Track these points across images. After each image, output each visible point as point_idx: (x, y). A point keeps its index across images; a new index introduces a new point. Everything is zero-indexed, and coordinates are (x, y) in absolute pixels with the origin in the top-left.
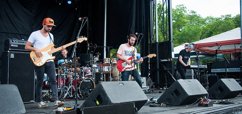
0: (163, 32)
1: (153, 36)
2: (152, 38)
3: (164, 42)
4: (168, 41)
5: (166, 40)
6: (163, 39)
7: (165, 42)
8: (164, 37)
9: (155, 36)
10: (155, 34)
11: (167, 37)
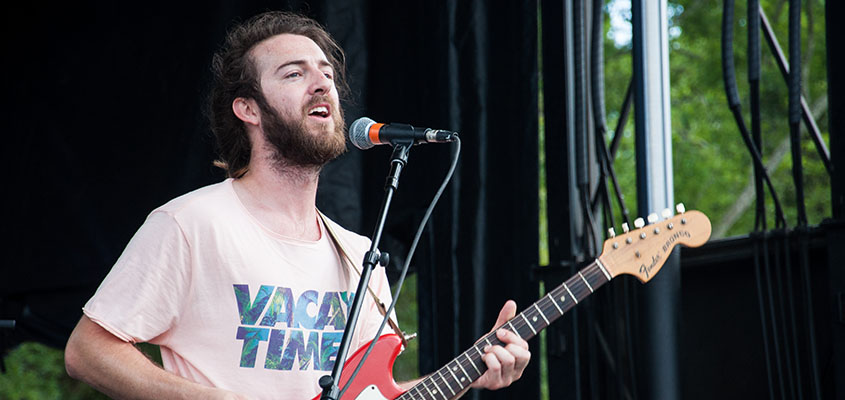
0: (742, 95)
1: (605, 154)
2: (584, 188)
3: (755, 239)
4: (813, 222)
5: (790, 213)
6: (748, 197)
7: (778, 236)
8: (760, 174)
9: (625, 157)
10: (629, 132)
11: (797, 170)
